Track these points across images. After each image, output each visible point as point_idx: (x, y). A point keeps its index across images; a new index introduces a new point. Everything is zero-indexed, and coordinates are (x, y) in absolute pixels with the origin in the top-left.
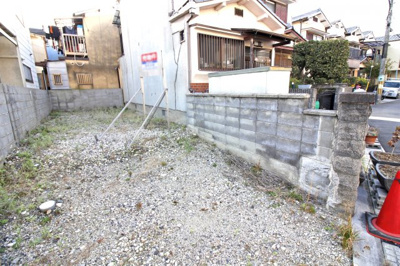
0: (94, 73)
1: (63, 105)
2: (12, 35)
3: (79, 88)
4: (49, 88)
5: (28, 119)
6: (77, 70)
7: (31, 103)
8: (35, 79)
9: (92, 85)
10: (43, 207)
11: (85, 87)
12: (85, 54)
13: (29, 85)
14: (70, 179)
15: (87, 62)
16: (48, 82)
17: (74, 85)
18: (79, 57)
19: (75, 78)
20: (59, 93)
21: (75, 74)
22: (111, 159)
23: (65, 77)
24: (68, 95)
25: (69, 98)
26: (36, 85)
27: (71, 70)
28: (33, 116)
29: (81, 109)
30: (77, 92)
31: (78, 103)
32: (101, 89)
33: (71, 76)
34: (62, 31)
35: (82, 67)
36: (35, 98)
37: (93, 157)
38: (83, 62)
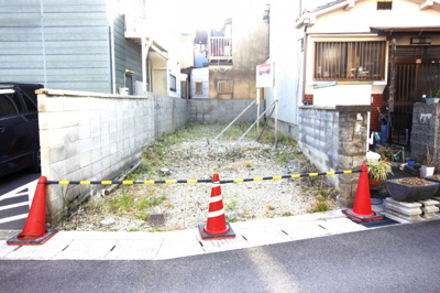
0: (237, 79)
1: (200, 116)
2: (163, 50)
3: (218, 98)
4: (190, 97)
5: (167, 123)
6: (219, 77)
7: (170, 110)
8: (179, 88)
9: (232, 94)
10: (163, 170)
11: (224, 97)
12: (230, 58)
13: (172, 94)
14: (181, 163)
15: (230, 67)
16: (190, 91)
17: (213, 94)
18: (223, 62)
19: (216, 86)
20: (198, 103)
21: (216, 82)
22: (212, 157)
23: (206, 85)
24: (206, 105)
25: (206, 108)
26: (178, 94)
27: (213, 77)
28: (170, 122)
29: (216, 122)
30: (215, 103)
31: (215, 115)
32: (241, 99)
33: (212, 84)
34: (209, 34)
35: (224, 73)
36: (174, 106)
37: (200, 154)
38: (227, 68)
